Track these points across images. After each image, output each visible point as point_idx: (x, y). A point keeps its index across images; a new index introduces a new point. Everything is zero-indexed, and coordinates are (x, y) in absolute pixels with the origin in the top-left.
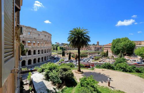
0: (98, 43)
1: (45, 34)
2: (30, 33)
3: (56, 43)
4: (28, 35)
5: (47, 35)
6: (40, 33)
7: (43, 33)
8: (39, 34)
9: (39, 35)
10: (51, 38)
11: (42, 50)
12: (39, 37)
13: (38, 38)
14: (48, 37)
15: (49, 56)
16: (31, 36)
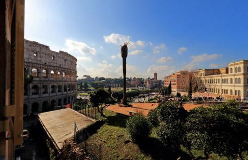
0: (156, 75)
2: (36, 53)
3: (85, 76)
5: (69, 58)
6: (55, 55)
7: (61, 55)
11: (59, 86)
12: (54, 61)
13: (51, 64)
14: (70, 63)
15: (72, 97)
16: (39, 59)
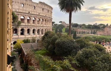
1: (43, 7)
2: (23, 5)
3: (61, 22)
4: (21, 8)
6: (36, 5)
7: (40, 5)
8: (35, 7)
9: (35, 9)
10: (52, 12)
11: (38, 30)
12: (34, 10)
13: (33, 13)
16: (25, 9)
